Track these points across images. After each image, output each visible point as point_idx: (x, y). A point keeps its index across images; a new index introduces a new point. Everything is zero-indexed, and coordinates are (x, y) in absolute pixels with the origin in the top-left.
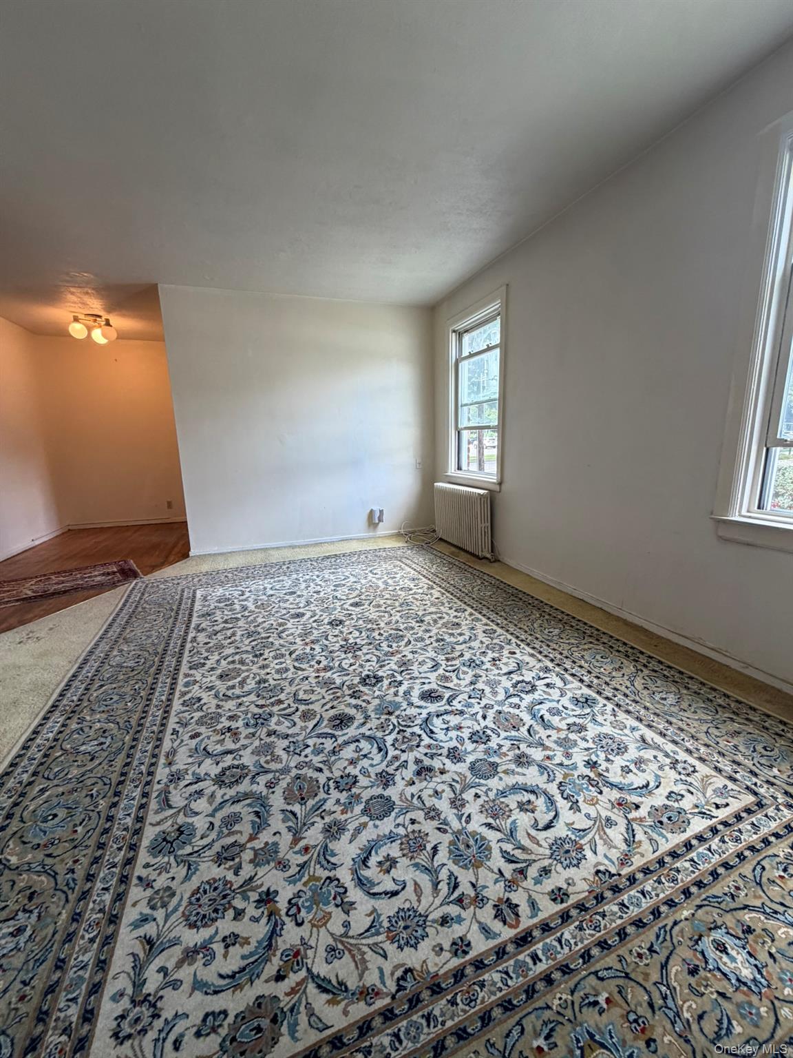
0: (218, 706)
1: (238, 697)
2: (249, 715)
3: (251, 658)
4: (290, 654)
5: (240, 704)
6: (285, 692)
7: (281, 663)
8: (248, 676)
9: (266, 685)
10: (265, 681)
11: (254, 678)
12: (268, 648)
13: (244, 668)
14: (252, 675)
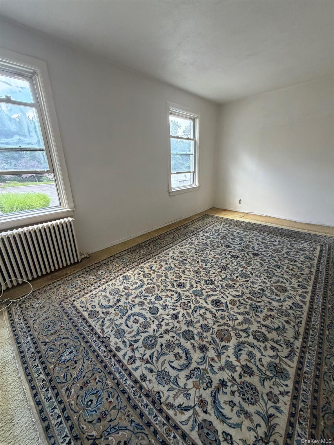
0: (291, 279)
1: (282, 277)
2: (281, 270)
3: (267, 291)
4: (248, 281)
5: (282, 275)
6: (264, 269)
7: (256, 279)
8: (273, 283)
9: (268, 275)
10: (268, 277)
11: (272, 281)
12: (254, 291)
13: (273, 288)
14: (272, 282)
